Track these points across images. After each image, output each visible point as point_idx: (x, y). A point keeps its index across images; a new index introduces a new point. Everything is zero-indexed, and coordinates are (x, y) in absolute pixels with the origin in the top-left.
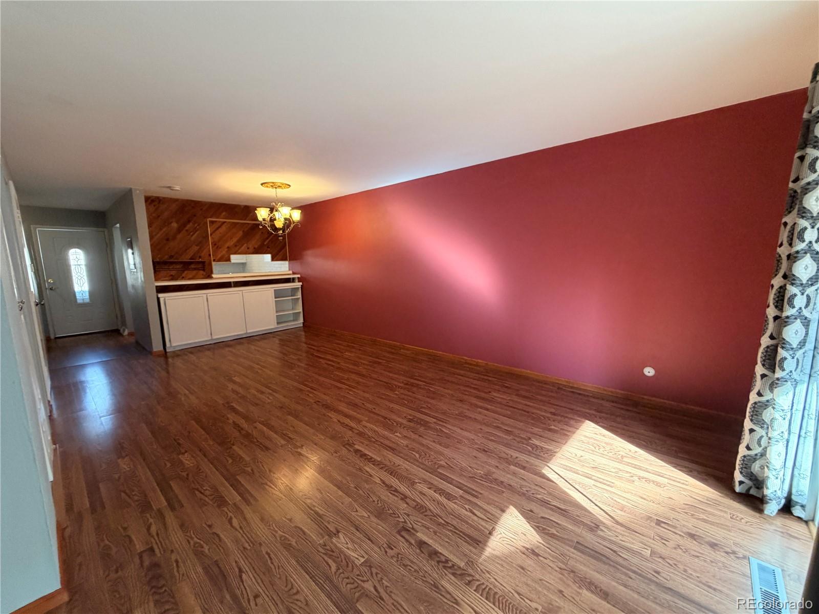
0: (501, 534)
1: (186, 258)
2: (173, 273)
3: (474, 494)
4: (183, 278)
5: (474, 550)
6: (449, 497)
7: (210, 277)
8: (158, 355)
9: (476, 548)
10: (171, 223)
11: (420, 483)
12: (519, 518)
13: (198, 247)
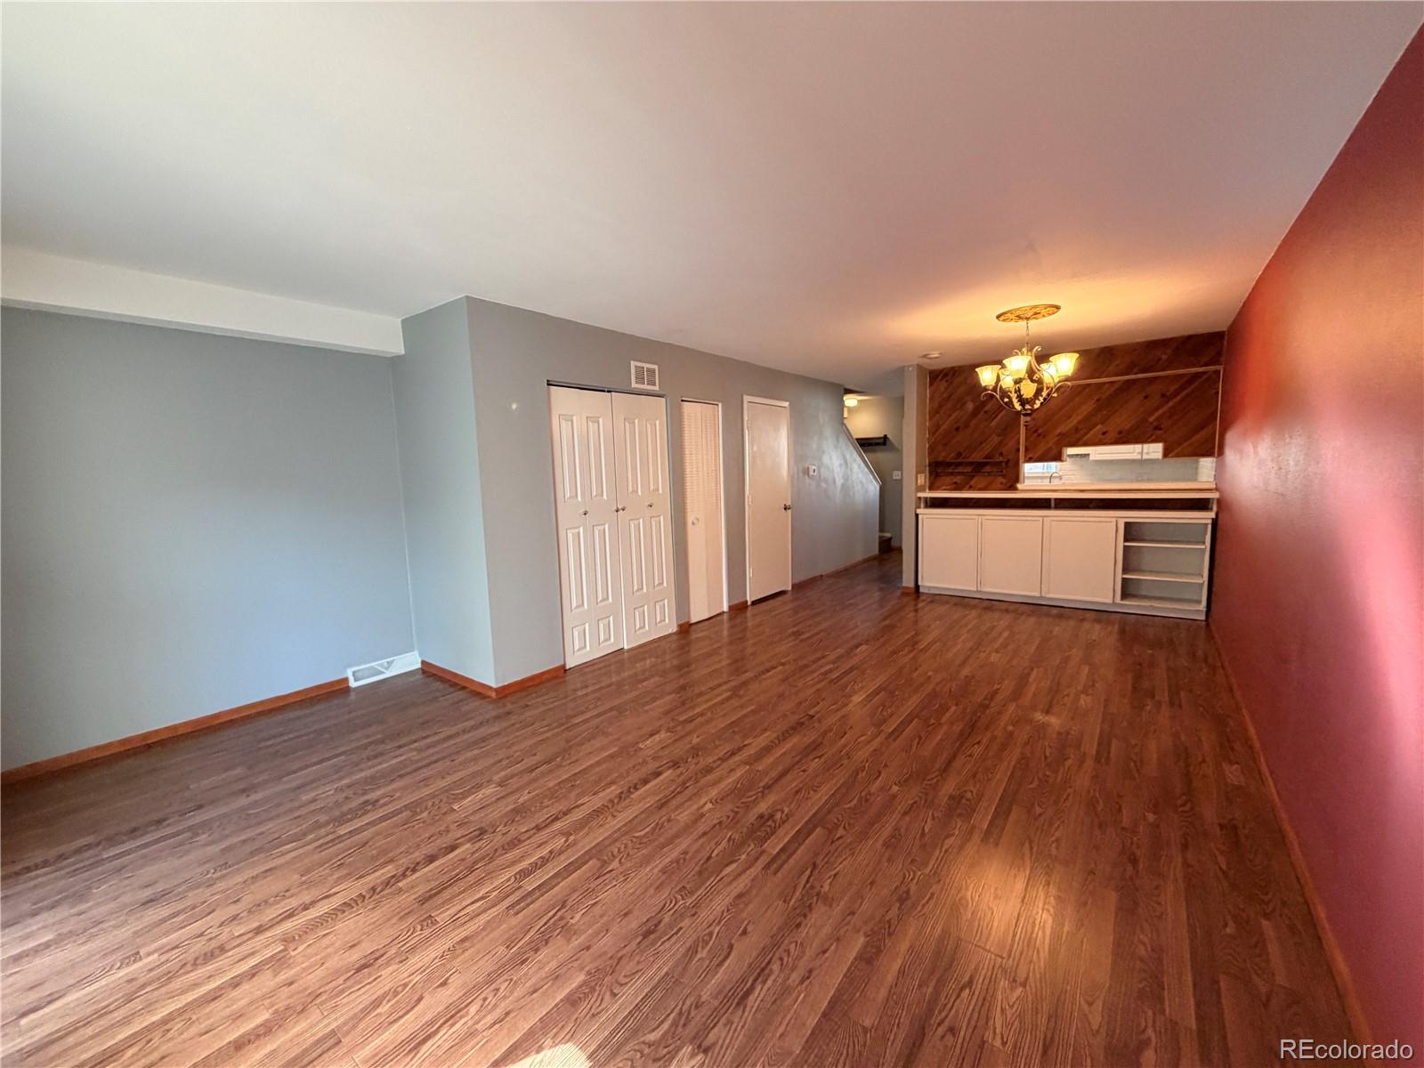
0: (421, 930)
1: (977, 457)
2: (958, 479)
3: (519, 904)
4: (971, 488)
5: (414, 897)
6: (525, 874)
7: (1012, 488)
8: (906, 592)
9: (414, 899)
10: (965, 403)
11: (566, 841)
12: (437, 960)
13: (1000, 438)
